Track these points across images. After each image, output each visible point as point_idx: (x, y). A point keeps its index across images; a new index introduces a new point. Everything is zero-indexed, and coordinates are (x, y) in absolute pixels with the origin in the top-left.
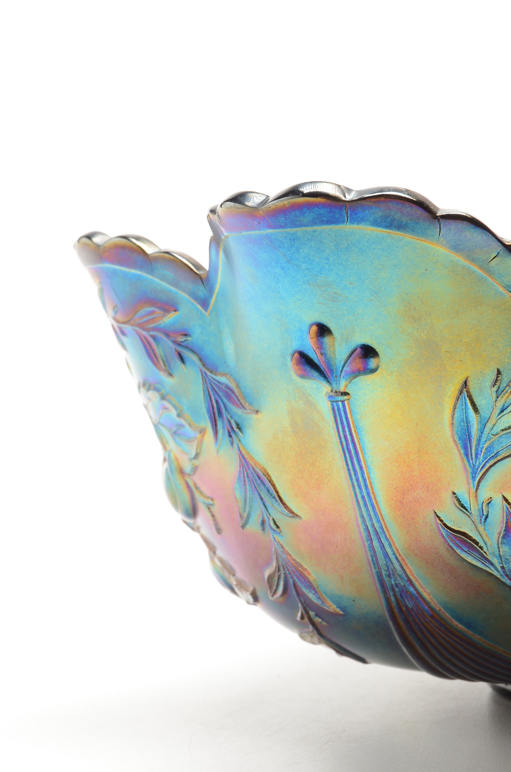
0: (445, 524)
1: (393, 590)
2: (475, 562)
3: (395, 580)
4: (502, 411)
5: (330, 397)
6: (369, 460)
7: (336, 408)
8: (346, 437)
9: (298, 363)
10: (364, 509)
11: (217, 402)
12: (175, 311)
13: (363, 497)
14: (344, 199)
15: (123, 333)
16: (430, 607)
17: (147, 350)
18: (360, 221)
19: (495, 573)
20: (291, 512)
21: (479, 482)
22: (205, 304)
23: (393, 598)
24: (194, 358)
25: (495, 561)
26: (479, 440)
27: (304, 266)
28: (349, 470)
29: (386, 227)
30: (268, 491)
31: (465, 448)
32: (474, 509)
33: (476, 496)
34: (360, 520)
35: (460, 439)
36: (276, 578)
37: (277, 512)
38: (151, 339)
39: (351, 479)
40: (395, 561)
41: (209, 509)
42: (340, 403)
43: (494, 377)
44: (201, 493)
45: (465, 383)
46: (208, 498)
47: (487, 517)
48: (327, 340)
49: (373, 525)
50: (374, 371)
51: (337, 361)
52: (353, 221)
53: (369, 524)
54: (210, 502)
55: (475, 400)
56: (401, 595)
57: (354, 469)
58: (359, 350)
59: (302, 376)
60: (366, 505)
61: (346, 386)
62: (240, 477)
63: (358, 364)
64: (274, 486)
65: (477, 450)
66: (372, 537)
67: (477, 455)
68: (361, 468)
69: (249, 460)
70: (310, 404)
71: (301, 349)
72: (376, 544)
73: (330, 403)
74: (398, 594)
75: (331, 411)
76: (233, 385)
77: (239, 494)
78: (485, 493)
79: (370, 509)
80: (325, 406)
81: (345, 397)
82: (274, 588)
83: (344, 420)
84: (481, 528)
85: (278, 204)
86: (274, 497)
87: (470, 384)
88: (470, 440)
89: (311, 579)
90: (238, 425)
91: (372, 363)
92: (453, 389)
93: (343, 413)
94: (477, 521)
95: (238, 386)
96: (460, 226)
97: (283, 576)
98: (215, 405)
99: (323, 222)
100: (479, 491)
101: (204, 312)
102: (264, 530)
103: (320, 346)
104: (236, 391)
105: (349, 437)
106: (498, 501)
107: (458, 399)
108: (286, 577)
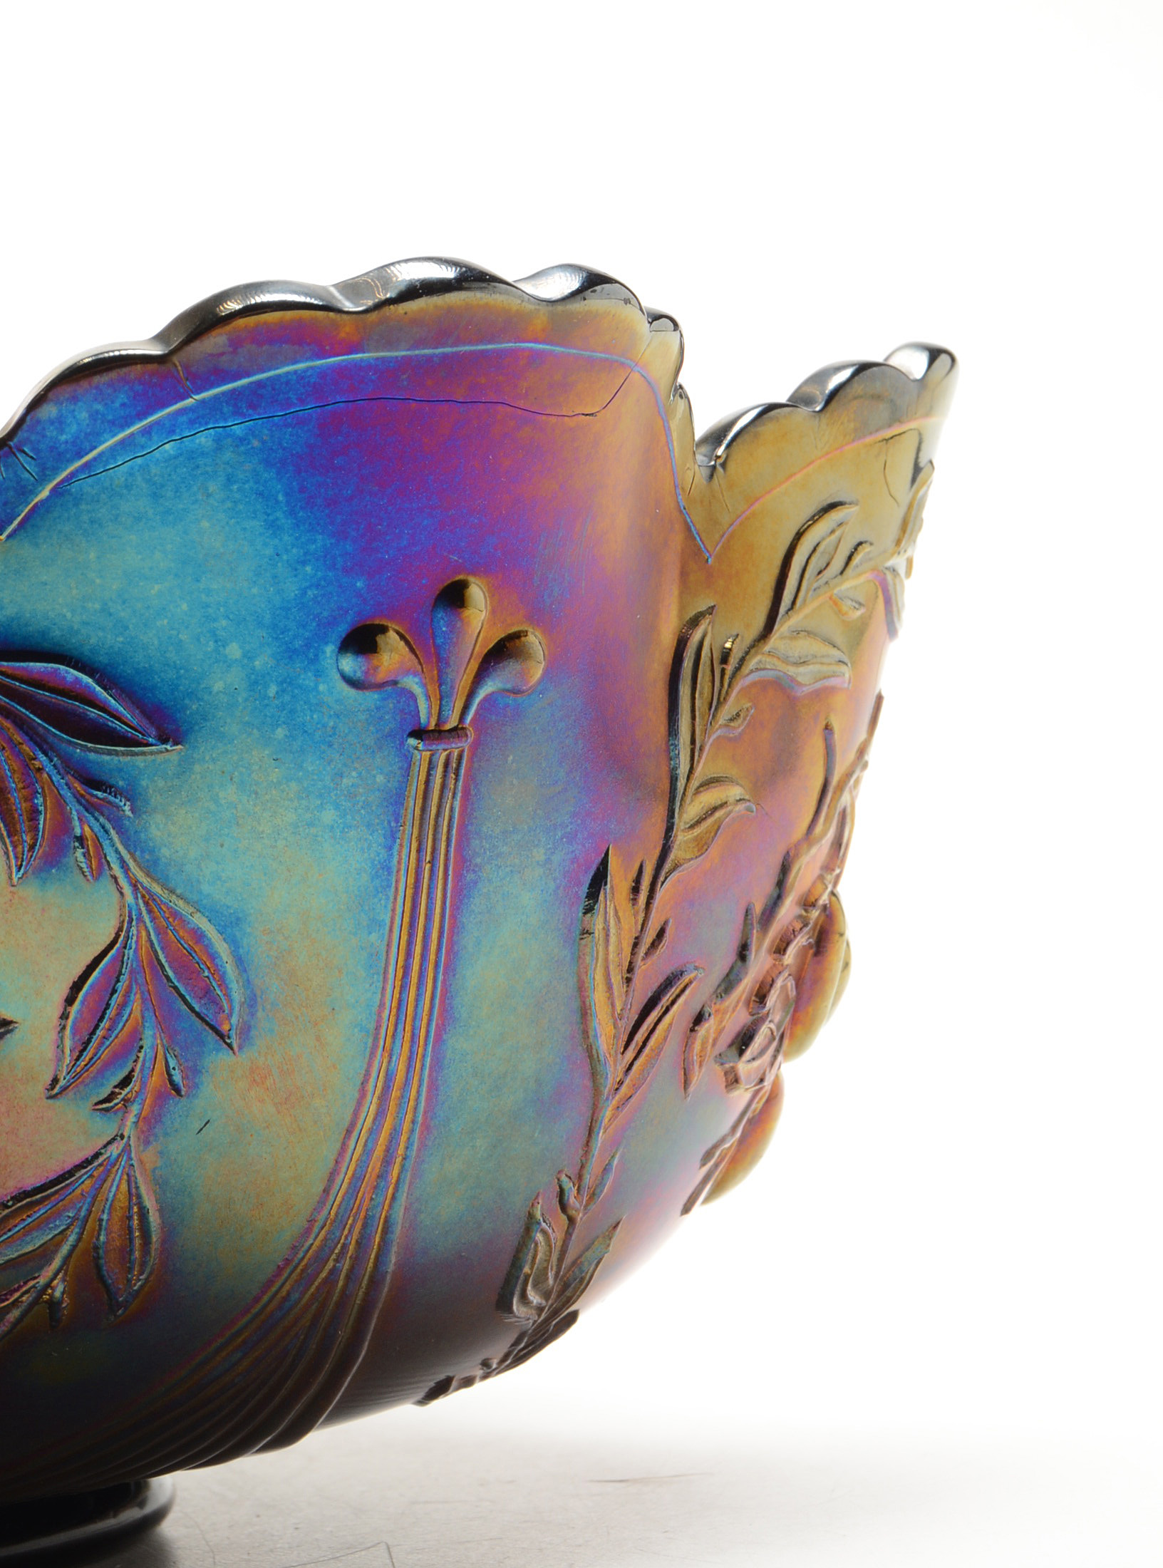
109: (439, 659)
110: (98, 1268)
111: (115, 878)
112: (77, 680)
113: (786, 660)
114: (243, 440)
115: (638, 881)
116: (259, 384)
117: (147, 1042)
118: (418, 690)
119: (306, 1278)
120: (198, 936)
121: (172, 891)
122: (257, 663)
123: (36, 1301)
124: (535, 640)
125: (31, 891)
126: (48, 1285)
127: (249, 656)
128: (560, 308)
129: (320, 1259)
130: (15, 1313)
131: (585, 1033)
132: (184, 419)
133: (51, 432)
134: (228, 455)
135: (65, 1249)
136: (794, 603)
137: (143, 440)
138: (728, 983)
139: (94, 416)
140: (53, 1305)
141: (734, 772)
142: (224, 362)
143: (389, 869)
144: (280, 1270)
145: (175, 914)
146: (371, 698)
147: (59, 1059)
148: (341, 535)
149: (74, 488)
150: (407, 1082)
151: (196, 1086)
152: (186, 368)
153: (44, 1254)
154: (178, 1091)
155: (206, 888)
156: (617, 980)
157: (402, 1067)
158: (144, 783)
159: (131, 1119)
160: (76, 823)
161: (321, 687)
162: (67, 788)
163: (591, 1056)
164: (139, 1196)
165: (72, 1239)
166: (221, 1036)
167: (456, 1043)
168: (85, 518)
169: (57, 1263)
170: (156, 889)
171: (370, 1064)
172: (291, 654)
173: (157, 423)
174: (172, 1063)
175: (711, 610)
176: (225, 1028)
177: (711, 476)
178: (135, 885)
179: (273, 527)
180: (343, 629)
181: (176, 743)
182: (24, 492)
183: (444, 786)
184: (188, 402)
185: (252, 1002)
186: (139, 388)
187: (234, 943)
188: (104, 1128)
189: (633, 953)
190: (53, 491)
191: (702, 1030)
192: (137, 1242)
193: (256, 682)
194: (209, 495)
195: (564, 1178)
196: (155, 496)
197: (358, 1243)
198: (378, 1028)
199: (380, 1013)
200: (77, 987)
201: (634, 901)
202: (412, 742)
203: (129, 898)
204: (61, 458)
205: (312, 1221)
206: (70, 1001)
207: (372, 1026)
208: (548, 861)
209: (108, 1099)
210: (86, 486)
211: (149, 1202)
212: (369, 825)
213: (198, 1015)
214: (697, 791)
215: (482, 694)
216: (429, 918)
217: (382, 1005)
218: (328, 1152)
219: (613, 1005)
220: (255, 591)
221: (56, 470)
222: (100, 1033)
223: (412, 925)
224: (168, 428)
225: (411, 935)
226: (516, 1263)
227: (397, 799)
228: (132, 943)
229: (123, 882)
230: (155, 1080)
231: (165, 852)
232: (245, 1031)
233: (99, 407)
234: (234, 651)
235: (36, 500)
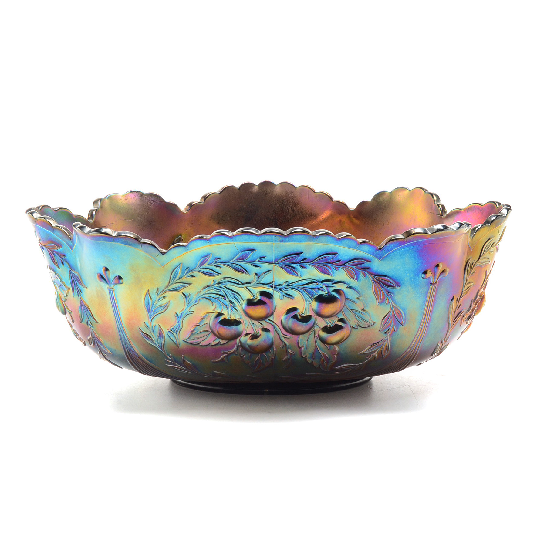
0: (142, 331)
1: (127, 348)
2: (150, 343)
3: (127, 346)
4: (159, 300)
5: (108, 289)
6: (120, 309)
7: (110, 292)
8: (113, 301)
9: (99, 277)
10: (118, 324)
11: (74, 281)
12: (61, 247)
13: (118, 320)
14: (113, 235)
15: (43, 249)
16: (138, 355)
17: (51, 257)
18: (118, 242)
19: (157, 347)
20: (96, 321)
21: (152, 320)
22: (71, 248)
23: (127, 351)
24: (67, 264)
25: (157, 343)
26: (152, 308)
27: (101, 251)
28: (114, 311)
29: (126, 244)
30: (89, 313)
31: (148, 310)
32: (150, 327)
33: (151, 324)
34: (117, 326)
35: (146, 307)
36: (91, 340)
37: (91, 320)
38: (52, 254)
39: (114, 314)
40: (127, 340)
41: (70, 314)
42: (111, 291)
43: (157, 290)
44: (68, 308)
45: (148, 291)
46: (70, 310)
47: (154, 330)
48: (107, 272)
49: (121, 329)
50: (122, 283)
51: (111, 279)
52: (115, 242)
53: (119, 328)
54: (71, 312)
55: (151, 296)
56: (129, 350)
57: (115, 311)
58: (117, 276)
59: (100, 281)
60: (118, 322)
61: (113, 287)
62: (80, 306)
63: (117, 281)
64: (91, 312)
65: (151, 310)
66: (120, 332)
67: (151, 312)
68: (117, 311)
69: (83, 302)
70: (102, 289)
71: (100, 273)
72: (122, 334)
73: (108, 291)
74: (128, 350)
75: (109, 293)
76: (79, 277)
77: (80, 312)
78: (154, 323)
79: (120, 324)
80: (107, 291)
81: (113, 290)
82: (91, 343)
83: (112, 296)
84: (152, 333)
85: (93, 234)
86: (91, 315)
87: (149, 291)
88: (149, 307)
89: (102, 342)
90: (80, 290)
91: (121, 281)
92: (145, 292)
93: (112, 294)
94: (151, 331)
95: (81, 278)
96: (147, 246)
97: (93, 340)
98: (73, 282)
99: (106, 241)
100: (152, 323)
101: (71, 250)
102: (87, 325)
103: (106, 274)
104: (80, 279)
105: (114, 302)
106: (157, 326)
107: (146, 295)
108: (94, 340)
109: (435, 274)
110: (382, 353)
111: (390, 304)
112: (388, 279)
113: (481, 263)
114: (413, 249)
115: (457, 299)
116: (416, 242)
117: (392, 325)
118: (431, 278)
119: (407, 354)
120: (400, 311)
121: (397, 306)
122: (411, 276)
123: (373, 357)
124: (448, 270)
125: (379, 306)
126: (375, 355)
127: (410, 275)
128: (457, 231)
129: (409, 351)
130: (370, 358)
131: (448, 321)
132: (405, 246)
133: (388, 248)
134: (411, 251)
135: (378, 350)
136: (483, 254)
137: (399, 249)
138: (468, 310)
139: (394, 246)
140: (375, 357)
141: (472, 281)
142: (412, 240)
143: (425, 302)
144: (404, 353)
145: (397, 309)
146: (425, 279)
147: (381, 327)
148: (424, 260)
149: (390, 254)
150: (424, 329)
151: (397, 330)
152: (406, 240)
153: (375, 351)
154: (395, 331)
155: (401, 305)
156: (453, 313)
157: (424, 327)
158: (395, 292)
159: (389, 334)
160: (386, 297)
161: (419, 279)
162: (385, 293)
163: (448, 324)
164: (388, 344)
165: (379, 349)
166: (401, 324)
167: (431, 324)
168: (391, 258)
169: (376, 352)
170: (395, 306)
171: (420, 327)
172: (415, 275)
173: (402, 247)
174: (395, 327)
175: (471, 258)
176: (402, 323)
177: (473, 238)
178: (393, 305)
179: (415, 259)
180: (423, 271)
181: (400, 286)
182: (383, 255)
183: (433, 290)
184: (406, 244)
185: (406, 320)
186: (400, 243)
187: (404, 312)
188: (385, 336)
189: (456, 309)
190: (387, 255)
191: (464, 318)
192: (387, 350)
193: (410, 279)
194: (407, 255)
195: (443, 339)
196: (400, 255)
197: (415, 349)
198: (421, 322)
199: (422, 321)
200: (384, 318)
201: (457, 302)
202: (430, 285)
203: (392, 307)
204: (388, 251)
205: (409, 347)
206: (383, 320)
207: (420, 322)
208: (446, 298)
209: (386, 332)
210: (392, 254)
211: (389, 345)
212: (423, 296)
213: (399, 321)
214: (467, 285)
215: (440, 278)
216: (429, 308)
217: (422, 319)
218: (413, 338)
219: (452, 316)
220: (412, 267)
221: (388, 252)
222: (386, 324)
223: (427, 309)
224: (403, 247)
225: (427, 310)
226: (434, 350)
227: (427, 292)
228: (391, 312)
229: (391, 305)
230: (392, 329)
231: (397, 301)
232: (404, 323)
233: (394, 245)
234: (408, 275)
235: (385, 256)
